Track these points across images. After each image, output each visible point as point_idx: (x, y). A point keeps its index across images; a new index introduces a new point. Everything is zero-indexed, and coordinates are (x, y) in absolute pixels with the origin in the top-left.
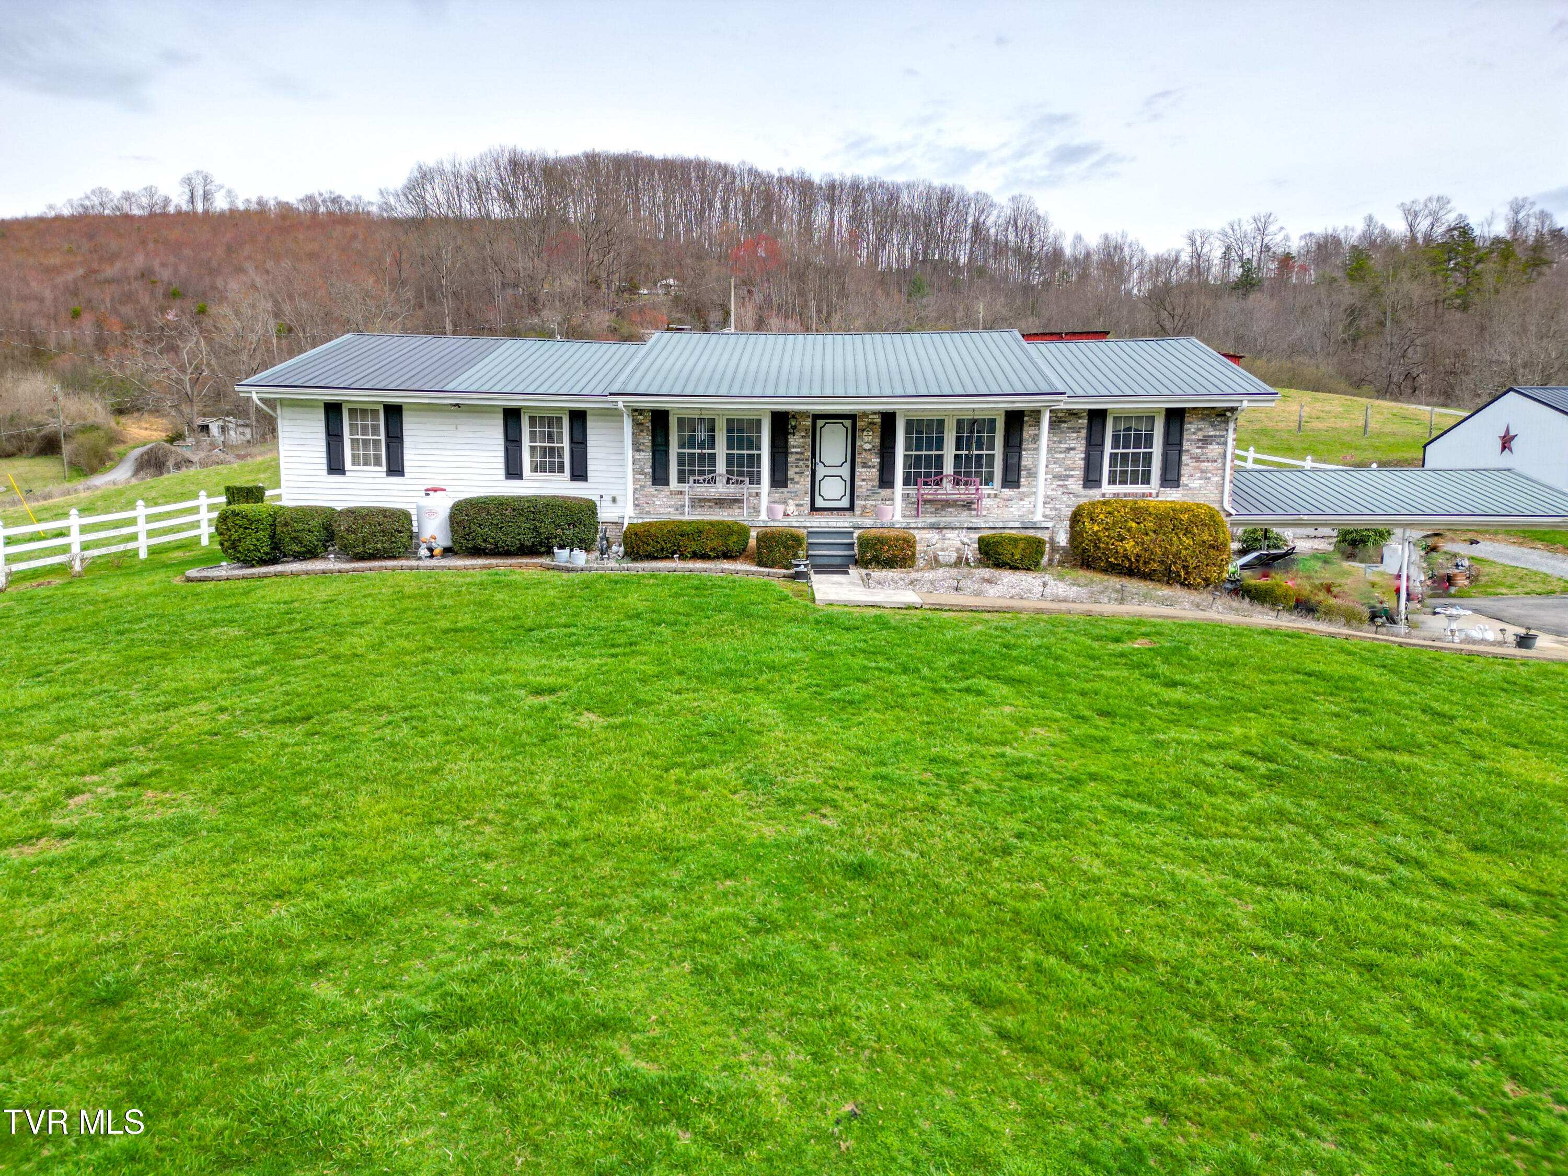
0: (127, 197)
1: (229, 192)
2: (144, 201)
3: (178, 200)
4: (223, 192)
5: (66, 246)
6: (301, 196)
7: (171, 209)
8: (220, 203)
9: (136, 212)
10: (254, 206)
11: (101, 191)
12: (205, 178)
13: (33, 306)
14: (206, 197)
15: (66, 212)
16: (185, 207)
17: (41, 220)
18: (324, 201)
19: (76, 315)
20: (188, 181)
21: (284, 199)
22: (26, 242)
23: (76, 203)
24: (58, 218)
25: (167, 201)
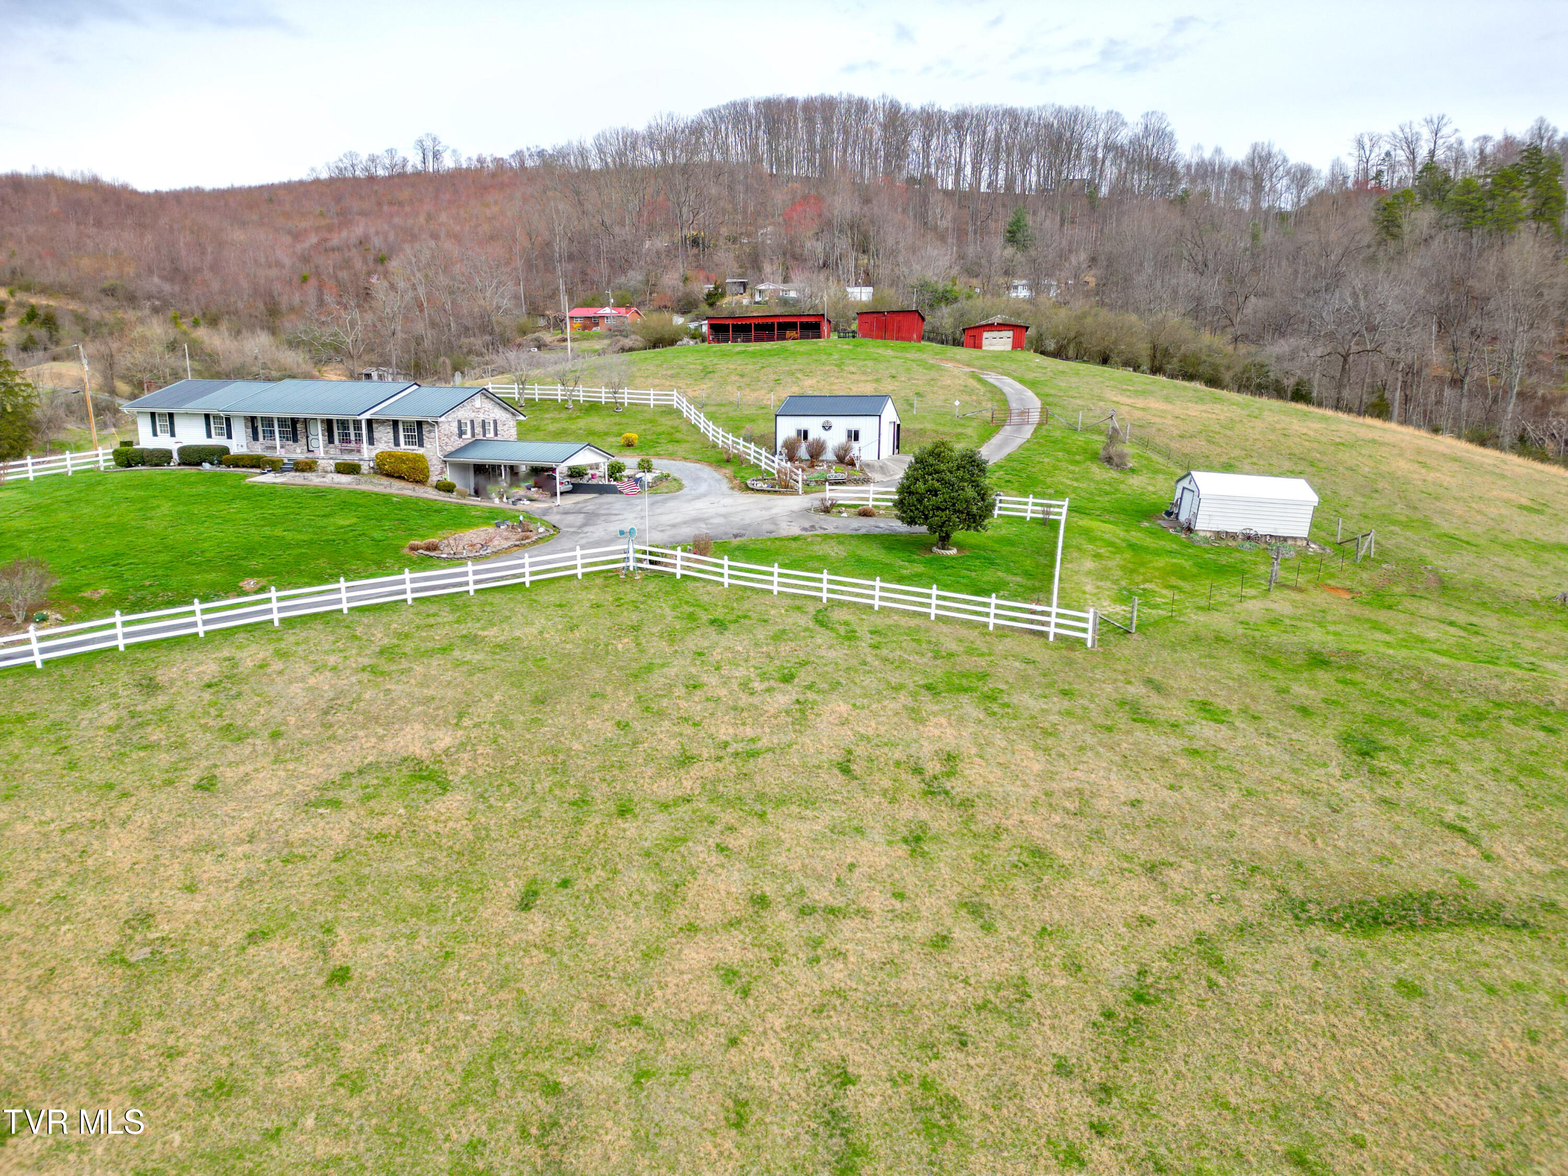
0: (373, 159)
1: (454, 151)
2: (387, 162)
3: (414, 161)
4: (449, 152)
5: (318, 210)
6: (513, 152)
7: (409, 169)
8: (448, 163)
9: (381, 172)
10: (474, 164)
11: (351, 155)
12: (434, 140)
13: (274, 273)
14: (436, 155)
15: (324, 175)
16: (420, 166)
17: (301, 183)
18: (531, 155)
19: (305, 280)
20: (421, 144)
21: (499, 155)
22: (288, 207)
23: (332, 166)
24: (317, 181)
25: (405, 161)
